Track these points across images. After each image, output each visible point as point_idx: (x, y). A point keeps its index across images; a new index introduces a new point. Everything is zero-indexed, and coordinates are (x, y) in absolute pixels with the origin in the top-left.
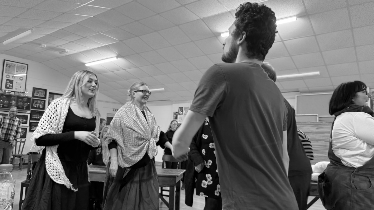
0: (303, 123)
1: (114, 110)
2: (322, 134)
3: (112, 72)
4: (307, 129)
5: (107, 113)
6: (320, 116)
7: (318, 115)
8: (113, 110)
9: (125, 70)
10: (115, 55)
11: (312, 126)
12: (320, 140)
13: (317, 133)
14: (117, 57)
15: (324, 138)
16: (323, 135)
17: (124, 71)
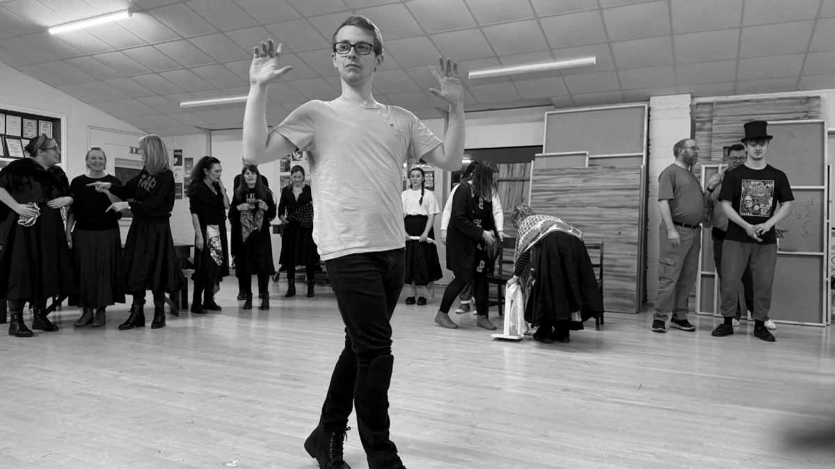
0: (556, 172)
1: (132, 152)
2: (593, 192)
3: (121, 50)
4: (565, 183)
5: (116, 159)
6: (591, 156)
7: (587, 153)
8: (129, 150)
9: (152, 45)
10: (126, 7)
11: (575, 177)
12: (589, 205)
13: (583, 190)
14: (132, 10)
15: (596, 200)
16: (595, 194)
17: (151, 47)
